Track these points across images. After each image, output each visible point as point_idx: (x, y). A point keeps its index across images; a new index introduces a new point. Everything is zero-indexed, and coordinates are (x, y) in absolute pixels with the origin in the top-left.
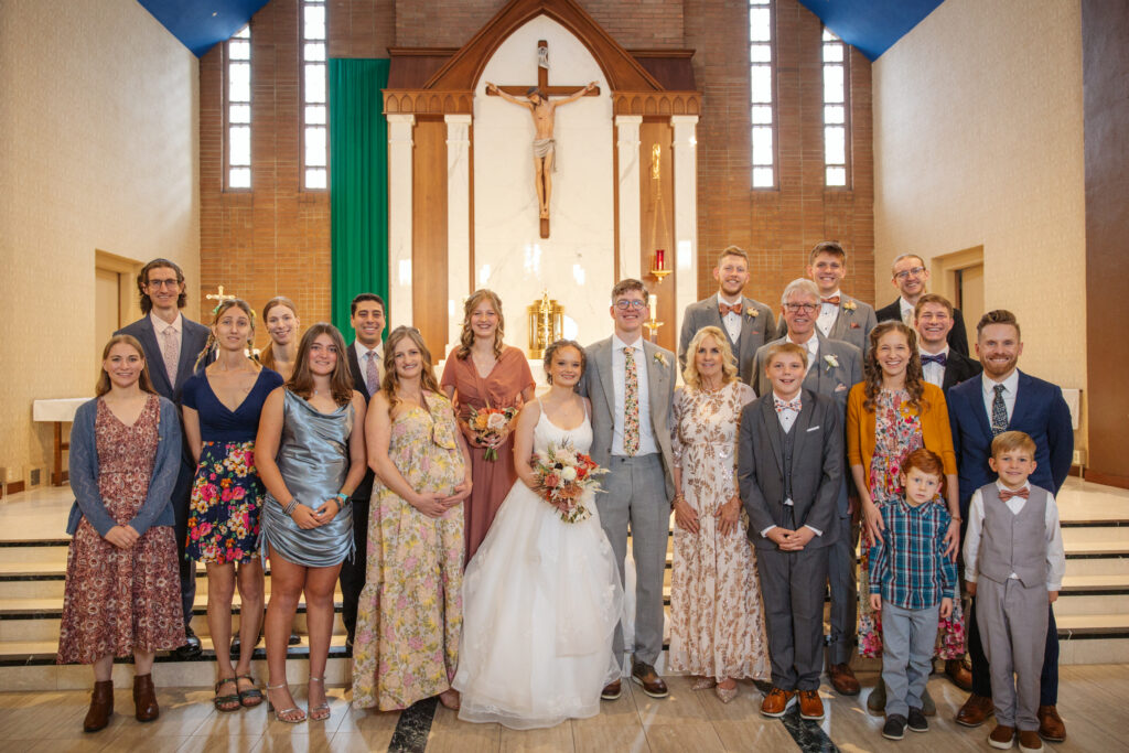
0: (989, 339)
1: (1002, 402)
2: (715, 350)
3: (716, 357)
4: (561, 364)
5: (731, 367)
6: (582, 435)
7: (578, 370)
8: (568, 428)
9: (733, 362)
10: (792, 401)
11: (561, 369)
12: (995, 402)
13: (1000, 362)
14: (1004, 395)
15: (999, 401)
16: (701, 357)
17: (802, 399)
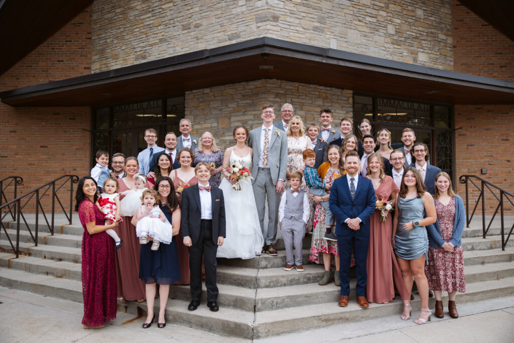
0: (349, 162)
1: (353, 184)
2: (297, 124)
3: (298, 126)
4: (238, 134)
5: (303, 130)
6: (247, 159)
7: (245, 136)
8: (242, 157)
9: (304, 129)
10: (314, 141)
11: (238, 136)
12: (351, 184)
13: (353, 170)
14: (354, 182)
15: (352, 184)
16: (293, 126)
17: (317, 141)
